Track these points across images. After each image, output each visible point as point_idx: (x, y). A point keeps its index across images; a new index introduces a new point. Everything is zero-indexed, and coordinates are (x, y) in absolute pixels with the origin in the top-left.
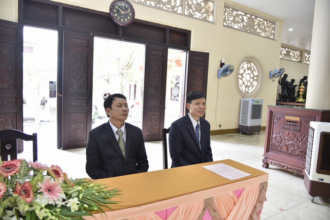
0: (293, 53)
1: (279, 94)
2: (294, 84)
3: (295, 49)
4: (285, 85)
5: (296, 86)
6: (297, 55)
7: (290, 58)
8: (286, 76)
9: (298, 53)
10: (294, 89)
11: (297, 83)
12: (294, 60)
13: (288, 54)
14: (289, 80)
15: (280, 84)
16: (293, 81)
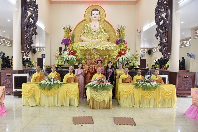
0: (7, 42)
1: (1, 64)
2: (9, 58)
3: (8, 40)
4: (4, 59)
5: (10, 59)
6: (9, 43)
7: (5, 44)
8: (4, 54)
9: (9, 42)
10: (9, 61)
11: (10, 58)
12: (7, 45)
13: (4, 42)
14: (6, 56)
15: (1, 59)
16: (8, 57)
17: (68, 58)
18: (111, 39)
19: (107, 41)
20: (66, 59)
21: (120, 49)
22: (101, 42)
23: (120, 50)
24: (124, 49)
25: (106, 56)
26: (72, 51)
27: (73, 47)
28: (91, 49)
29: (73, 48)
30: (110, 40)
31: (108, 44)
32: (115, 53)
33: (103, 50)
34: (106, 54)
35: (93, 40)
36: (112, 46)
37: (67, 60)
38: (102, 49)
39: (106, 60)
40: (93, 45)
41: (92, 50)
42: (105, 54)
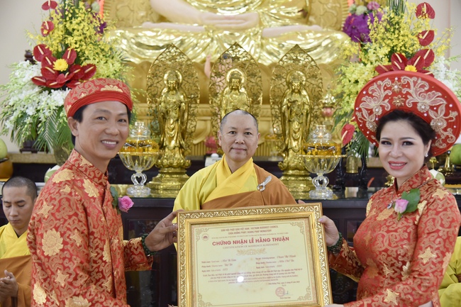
17: (31, 112)
18: (317, 9)
19: (296, 19)
20: (24, 115)
21: (386, 50)
22: (261, 24)
23: (391, 55)
24: (418, 47)
25: (296, 97)
26: (61, 65)
27: (69, 33)
28: (204, 61)
29: (70, 40)
30: (311, 19)
31: (304, 35)
32: (354, 77)
33: (274, 65)
34: (296, 84)
35: (220, 12)
36: (326, 48)
37: (28, 120)
38: (267, 60)
39: (295, 125)
40: (219, 40)
41: (212, 64)
42: (289, 84)
